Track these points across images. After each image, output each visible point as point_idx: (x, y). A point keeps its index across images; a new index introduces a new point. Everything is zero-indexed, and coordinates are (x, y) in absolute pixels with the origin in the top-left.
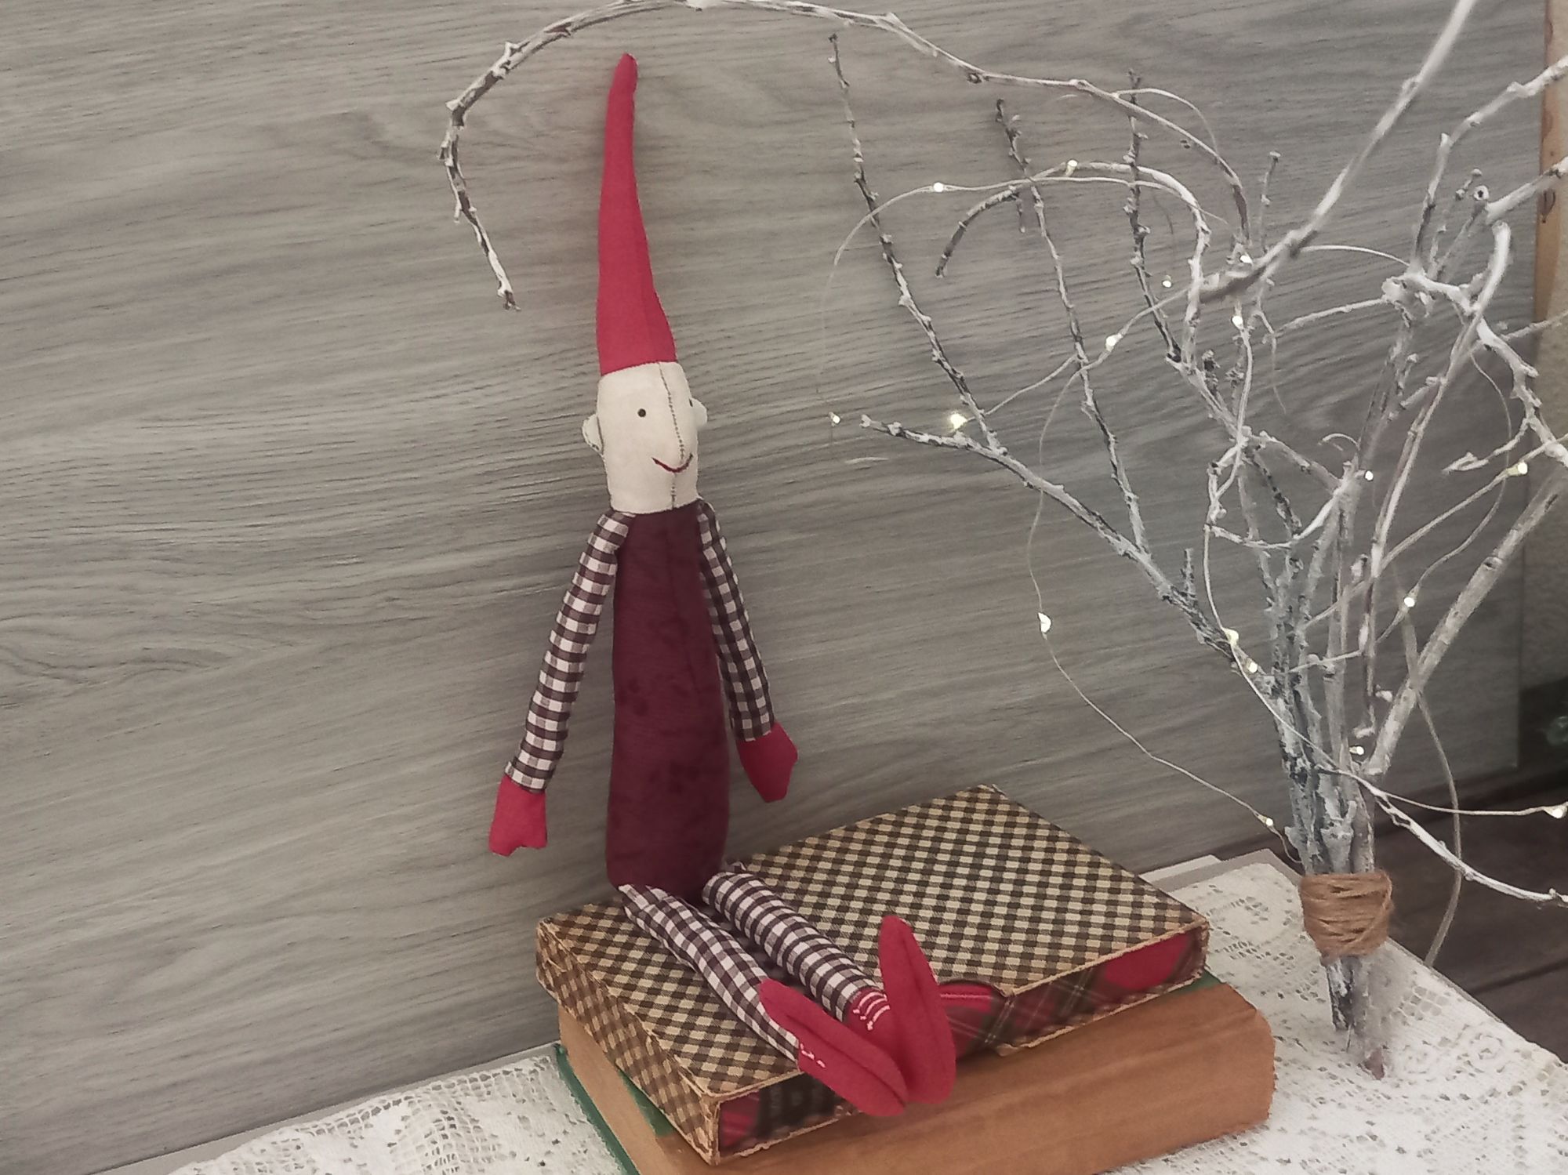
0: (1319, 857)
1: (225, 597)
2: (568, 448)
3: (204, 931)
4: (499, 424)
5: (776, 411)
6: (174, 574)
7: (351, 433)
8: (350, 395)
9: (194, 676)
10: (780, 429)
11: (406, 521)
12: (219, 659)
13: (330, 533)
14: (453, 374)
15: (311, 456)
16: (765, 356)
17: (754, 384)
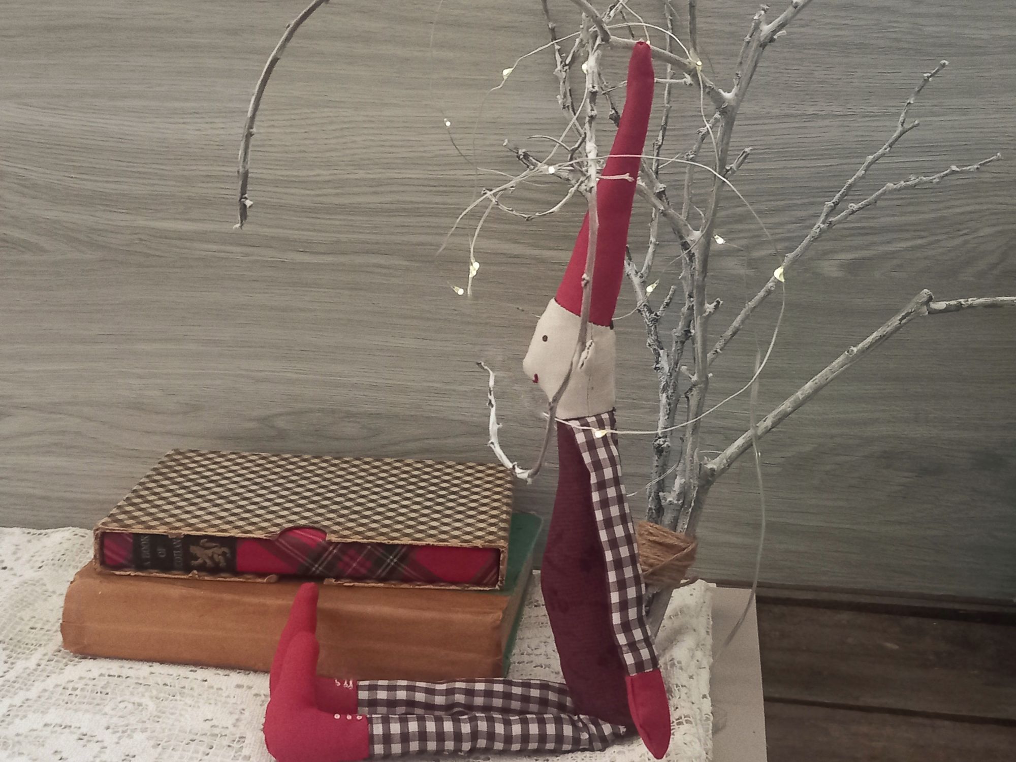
0: (654, 511)
1: (51, 215)
2: (260, 171)
3: (17, 407)
4: (217, 147)
5: (401, 176)
6: (24, 195)
7: (131, 135)
8: (132, 112)
9: (27, 257)
10: (402, 188)
11: (157, 195)
12: (43, 250)
13: (114, 192)
14: (194, 111)
15: (107, 144)
16: (393, 138)
17: (385, 155)
